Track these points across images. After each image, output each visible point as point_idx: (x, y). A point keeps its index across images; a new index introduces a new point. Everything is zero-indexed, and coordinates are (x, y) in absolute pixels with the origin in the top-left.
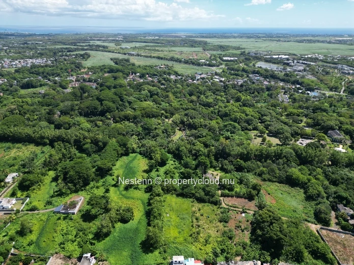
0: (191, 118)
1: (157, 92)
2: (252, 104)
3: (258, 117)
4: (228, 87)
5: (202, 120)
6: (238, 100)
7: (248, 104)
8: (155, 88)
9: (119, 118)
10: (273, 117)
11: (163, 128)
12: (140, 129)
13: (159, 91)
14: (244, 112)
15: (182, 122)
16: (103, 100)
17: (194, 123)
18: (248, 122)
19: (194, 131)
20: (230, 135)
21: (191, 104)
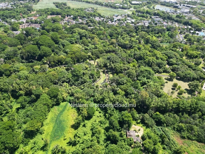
0: (113, 63)
1: (86, 35)
3: (166, 59)
5: (122, 65)
8: (84, 31)
9: (54, 62)
10: (178, 60)
11: (90, 72)
12: (70, 76)
13: (87, 33)
14: (155, 55)
15: (105, 66)
16: (41, 45)
17: (115, 68)
18: (159, 65)
19: (116, 77)
20: (146, 80)
21: (112, 46)
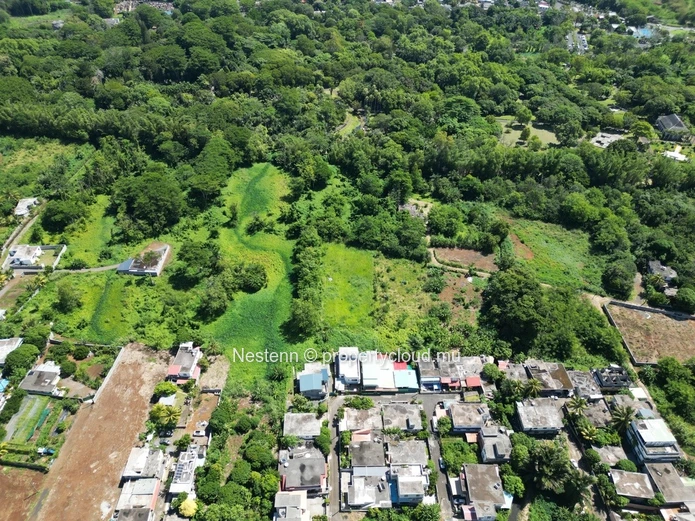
0: (379, 88)
1: (307, 27)
2: (508, 56)
3: (518, 84)
4: (461, 15)
5: (401, 92)
6: (480, 46)
7: (501, 56)
8: (301, 16)
9: (228, 85)
10: (550, 86)
11: (319, 109)
12: (272, 111)
13: (310, 23)
14: (490, 74)
15: (360, 97)
16: (191, 45)
17: (384, 99)
18: (497, 96)
19: (384, 117)
20: (457, 125)
21: (379, 55)
